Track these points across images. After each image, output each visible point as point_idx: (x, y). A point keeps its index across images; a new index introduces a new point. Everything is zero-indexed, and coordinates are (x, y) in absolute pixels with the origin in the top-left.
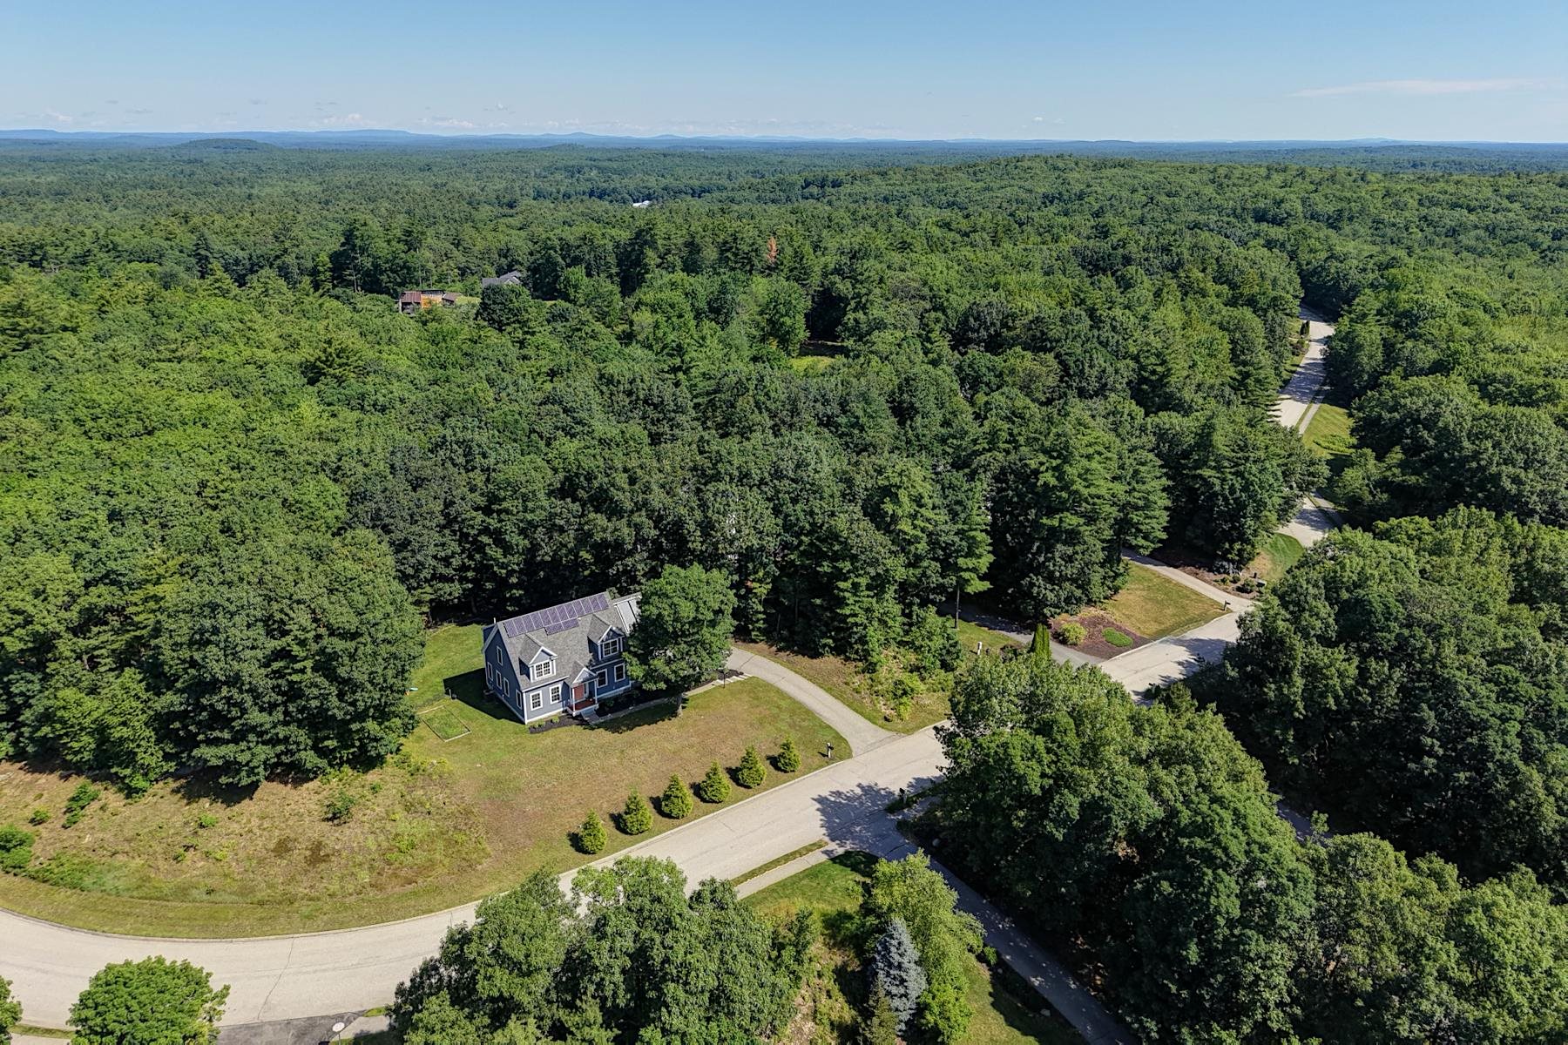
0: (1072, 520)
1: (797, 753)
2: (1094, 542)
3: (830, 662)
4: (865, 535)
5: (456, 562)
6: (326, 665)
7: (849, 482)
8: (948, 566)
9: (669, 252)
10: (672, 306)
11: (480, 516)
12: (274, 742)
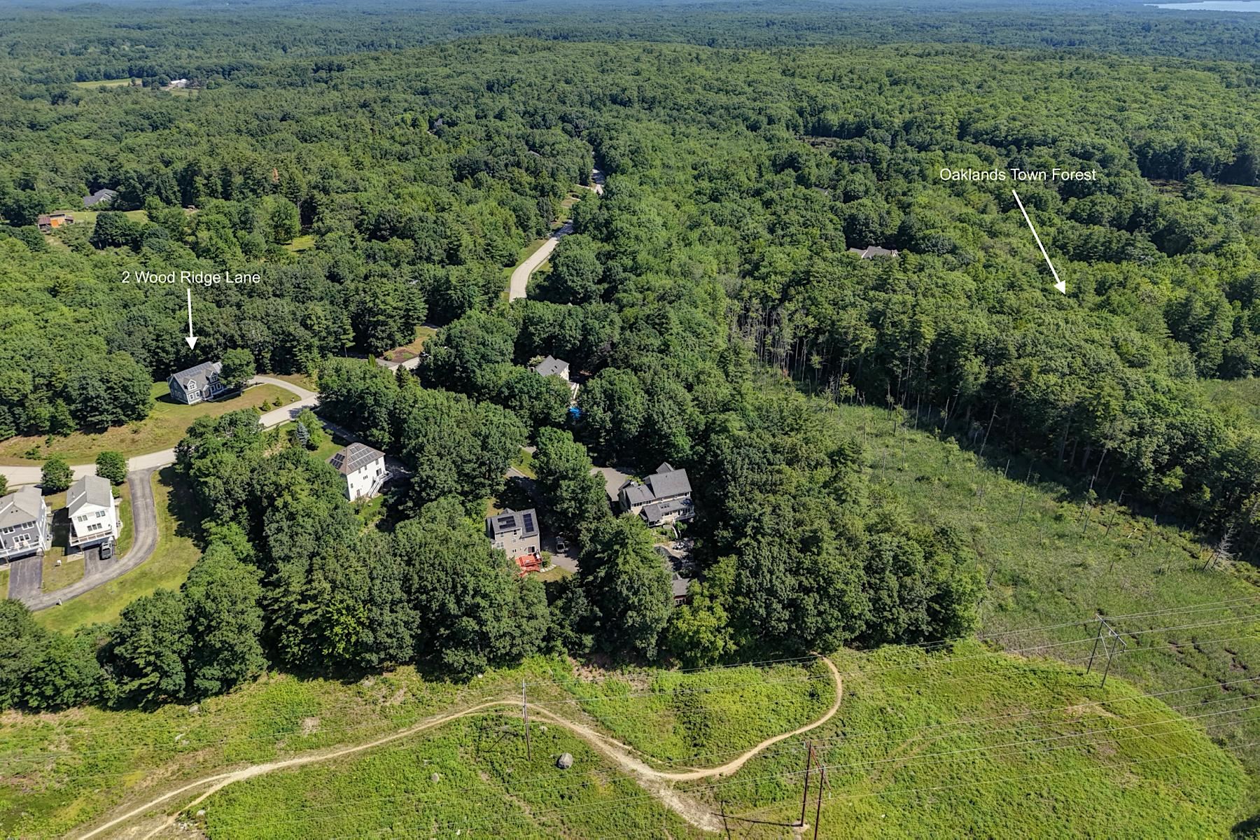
0: (381, 318)
1: (281, 400)
2: (394, 326)
3: (296, 376)
4: (301, 332)
5: (148, 360)
6: (125, 389)
7: (294, 314)
8: (337, 339)
9: (211, 176)
10: (218, 223)
11: (154, 343)
12: (113, 413)
